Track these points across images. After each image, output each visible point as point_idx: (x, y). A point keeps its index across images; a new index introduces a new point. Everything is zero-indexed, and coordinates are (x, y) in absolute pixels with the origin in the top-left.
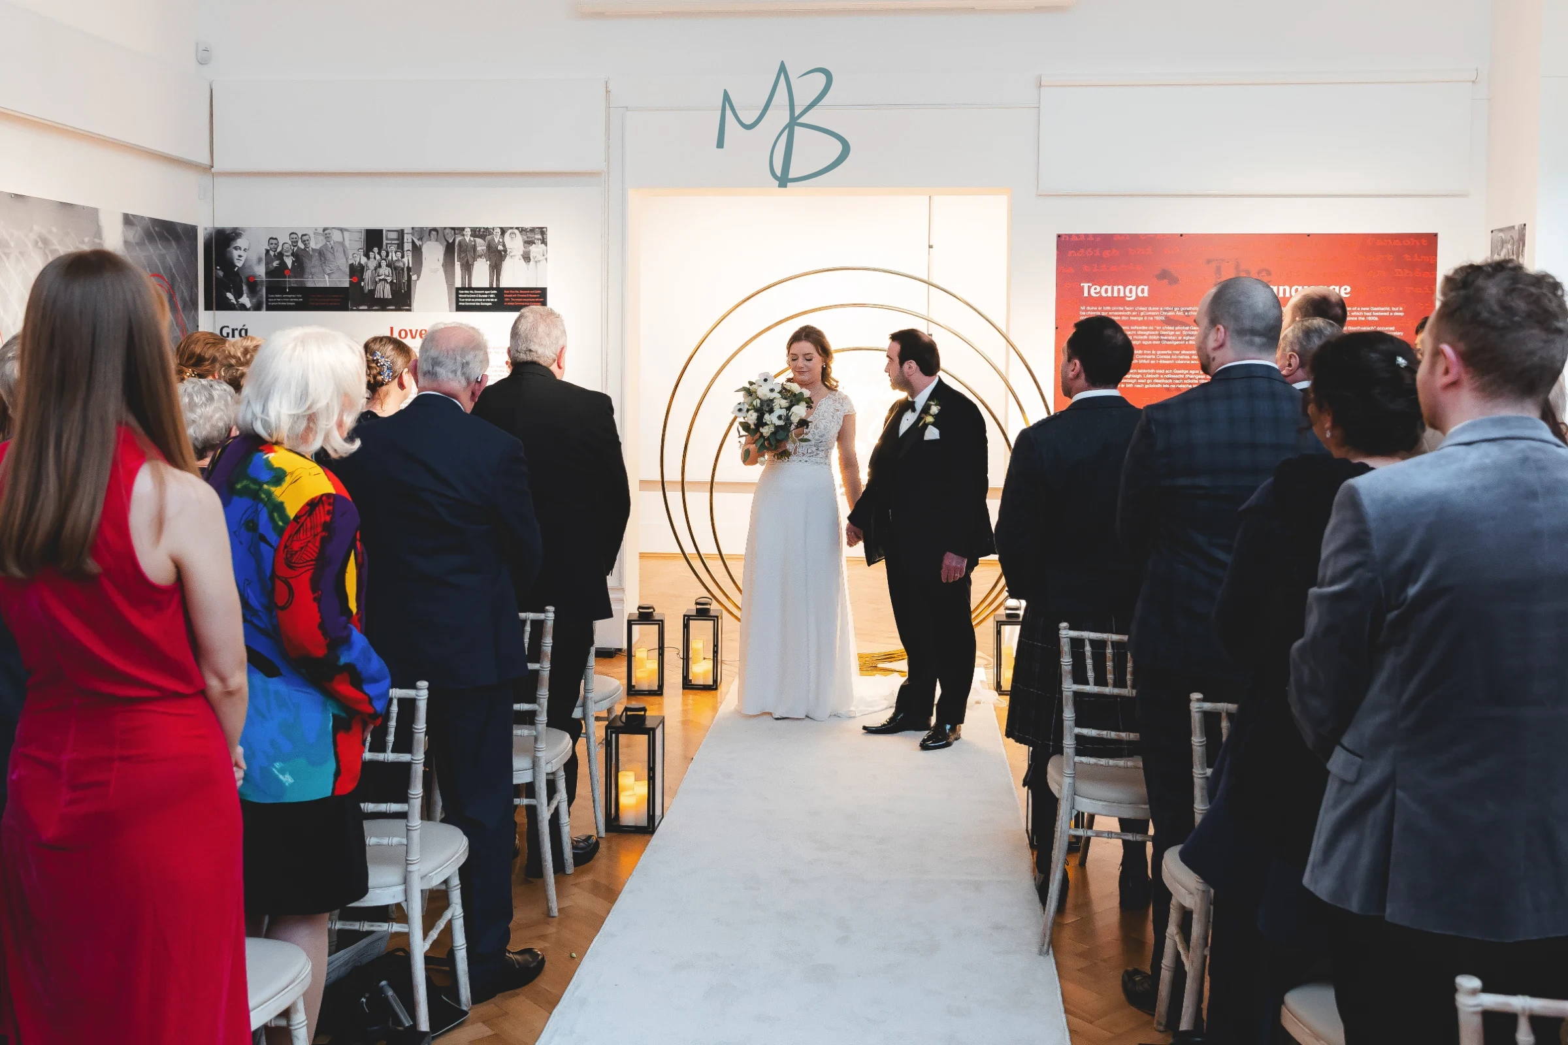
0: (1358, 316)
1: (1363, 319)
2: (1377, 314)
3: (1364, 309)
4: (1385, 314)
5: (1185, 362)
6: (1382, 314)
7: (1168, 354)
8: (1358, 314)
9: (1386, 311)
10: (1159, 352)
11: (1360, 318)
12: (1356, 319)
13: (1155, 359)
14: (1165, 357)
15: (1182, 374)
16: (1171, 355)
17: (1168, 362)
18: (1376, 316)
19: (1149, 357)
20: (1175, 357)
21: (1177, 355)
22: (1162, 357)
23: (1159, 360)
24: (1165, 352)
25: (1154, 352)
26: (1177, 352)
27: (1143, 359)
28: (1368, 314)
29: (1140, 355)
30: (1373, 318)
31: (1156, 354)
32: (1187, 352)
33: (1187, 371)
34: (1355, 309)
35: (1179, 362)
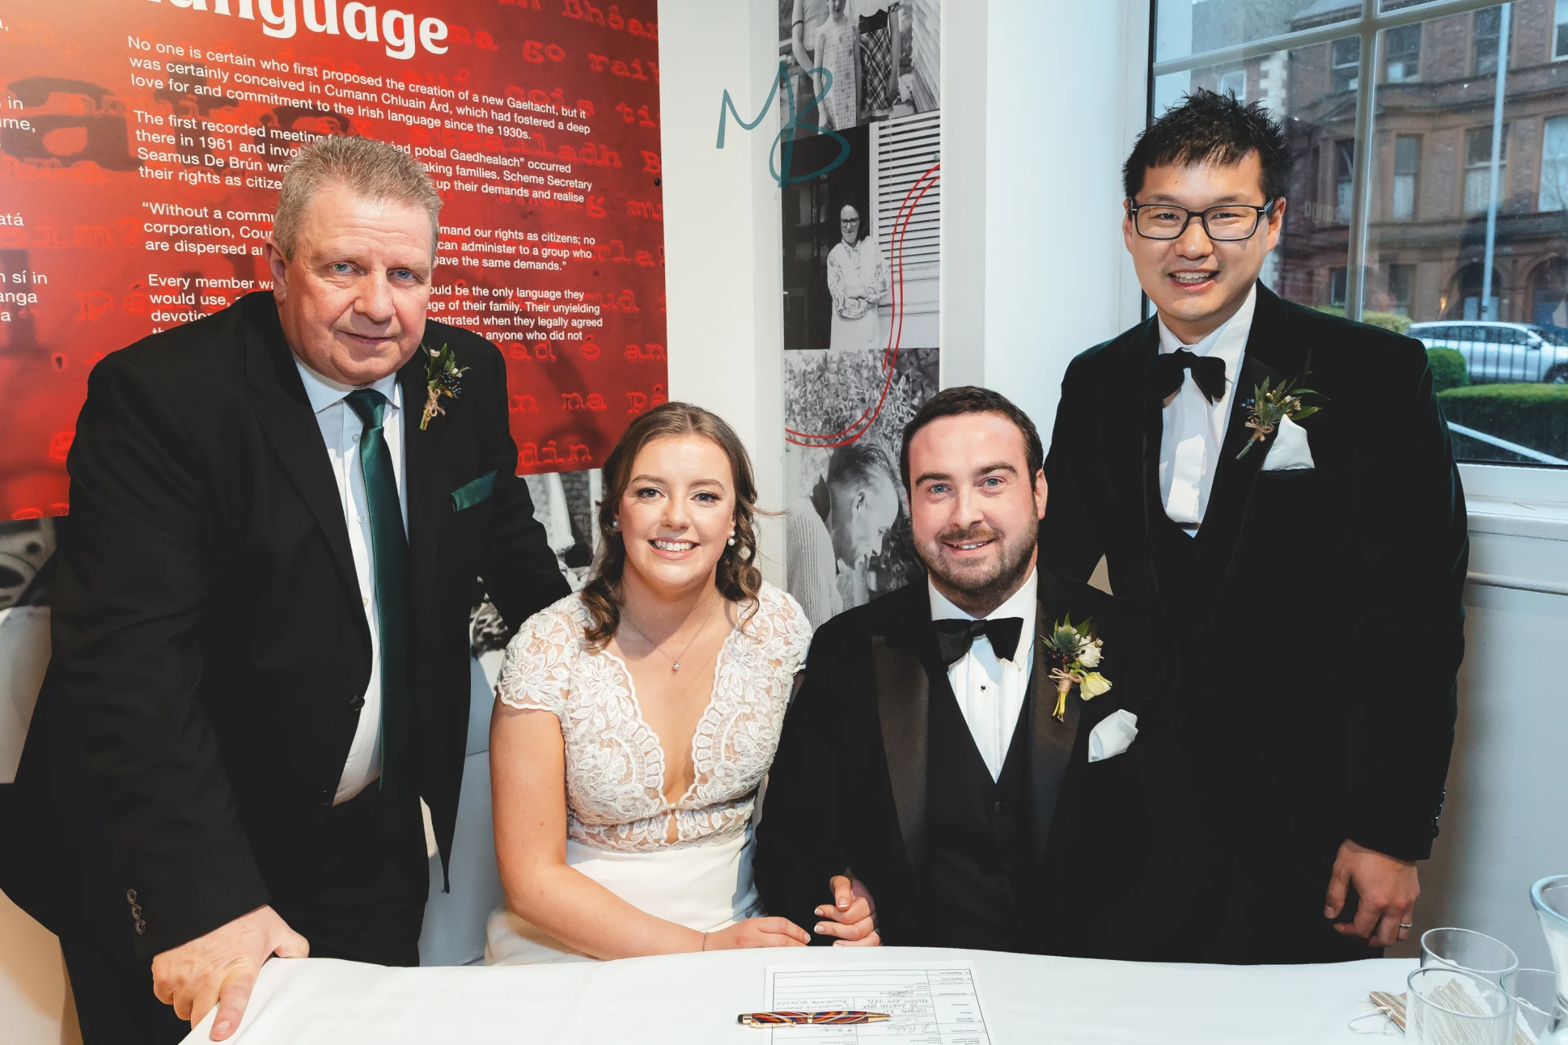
0: (474, 120)
1: (490, 130)
2: (526, 120)
3: (491, 100)
4: (546, 124)
6: (537, 122)
8: (473, 113)
9: (547, 116)
11: (481, 127)
12: (470, 127)
18: (524, 127)
28: (501, 117)
30: (517, 133)
34: (464, 95)
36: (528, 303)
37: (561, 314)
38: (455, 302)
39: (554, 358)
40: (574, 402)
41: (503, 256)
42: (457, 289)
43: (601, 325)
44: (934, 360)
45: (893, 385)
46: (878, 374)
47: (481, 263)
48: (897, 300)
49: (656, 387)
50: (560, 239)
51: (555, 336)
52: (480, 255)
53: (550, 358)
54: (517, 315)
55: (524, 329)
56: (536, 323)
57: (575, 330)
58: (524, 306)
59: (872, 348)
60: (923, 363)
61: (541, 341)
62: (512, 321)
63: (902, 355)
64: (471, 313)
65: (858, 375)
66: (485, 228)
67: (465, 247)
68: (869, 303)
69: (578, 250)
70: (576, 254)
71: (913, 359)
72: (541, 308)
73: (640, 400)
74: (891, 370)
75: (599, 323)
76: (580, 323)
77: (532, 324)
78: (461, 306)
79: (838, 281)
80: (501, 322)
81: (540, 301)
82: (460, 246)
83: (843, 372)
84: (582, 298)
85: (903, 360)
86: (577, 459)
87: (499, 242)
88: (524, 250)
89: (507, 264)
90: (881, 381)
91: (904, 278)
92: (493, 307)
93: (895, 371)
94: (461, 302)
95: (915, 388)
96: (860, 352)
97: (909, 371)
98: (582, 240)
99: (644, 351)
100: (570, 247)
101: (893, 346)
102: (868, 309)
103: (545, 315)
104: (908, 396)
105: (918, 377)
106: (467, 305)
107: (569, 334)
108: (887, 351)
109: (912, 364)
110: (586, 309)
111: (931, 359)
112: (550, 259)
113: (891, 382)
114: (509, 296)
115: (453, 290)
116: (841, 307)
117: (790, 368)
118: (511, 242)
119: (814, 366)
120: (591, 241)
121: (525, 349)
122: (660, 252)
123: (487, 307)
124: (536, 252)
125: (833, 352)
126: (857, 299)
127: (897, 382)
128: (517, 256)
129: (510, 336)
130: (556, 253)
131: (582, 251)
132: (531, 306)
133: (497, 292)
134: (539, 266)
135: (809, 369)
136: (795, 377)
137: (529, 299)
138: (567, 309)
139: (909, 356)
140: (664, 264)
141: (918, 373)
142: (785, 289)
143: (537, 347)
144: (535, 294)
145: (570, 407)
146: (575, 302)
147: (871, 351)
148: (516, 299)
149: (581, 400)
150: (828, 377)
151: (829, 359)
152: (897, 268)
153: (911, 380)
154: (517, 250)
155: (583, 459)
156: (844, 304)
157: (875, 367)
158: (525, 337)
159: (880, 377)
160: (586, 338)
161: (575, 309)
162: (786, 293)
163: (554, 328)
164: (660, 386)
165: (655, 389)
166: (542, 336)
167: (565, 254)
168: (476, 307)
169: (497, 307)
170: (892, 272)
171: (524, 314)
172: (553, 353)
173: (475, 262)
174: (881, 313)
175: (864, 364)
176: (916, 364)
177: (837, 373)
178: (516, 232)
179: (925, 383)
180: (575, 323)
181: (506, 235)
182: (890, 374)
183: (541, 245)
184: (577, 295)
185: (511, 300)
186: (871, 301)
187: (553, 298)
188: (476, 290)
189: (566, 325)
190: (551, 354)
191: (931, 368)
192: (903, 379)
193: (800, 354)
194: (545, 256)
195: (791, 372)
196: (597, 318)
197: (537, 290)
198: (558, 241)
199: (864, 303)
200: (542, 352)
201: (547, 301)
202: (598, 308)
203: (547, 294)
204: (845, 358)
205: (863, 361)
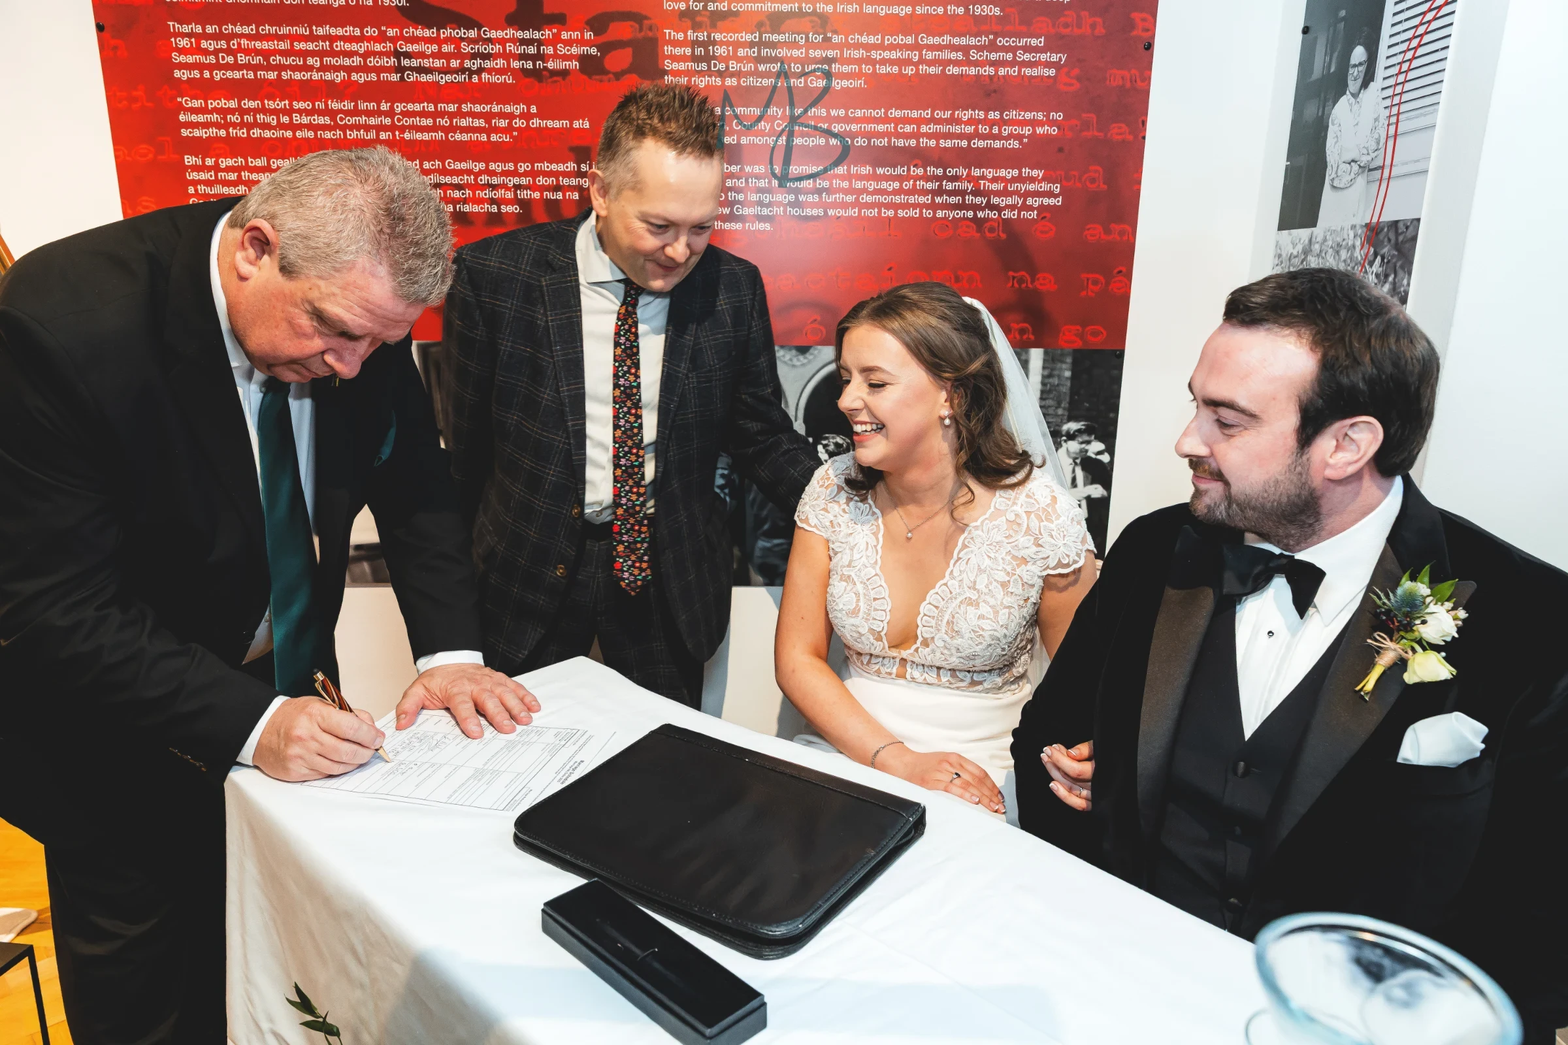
5: (474, 137)
7: (423, 114)
10: (399, 107)
13: (392, 128)
14: (417, 121)
15: (469, 172)
16: (435, 115)
17: (426, 137)
19: (373, 121)
20: (444, 122)
21: (452, 116)
22: (410, 121)
23: (403, 129)
24: (418, 107)
25: (385, 106)
26: (452, 108)
27: (358, 127)
29: (348, 113)
31: (391, 113)
32: (478, 108)
33: (482, 166)
35: (458, 137)
36: (982, 182)
37: (1016, 193)
38: (909, 182)
39: (1003, 236)
40: (1021, 281)
41: (961, 136)
42: (912, 169)
43: (1060, 203)
44: (1413, 234)
45: (1367, 267)
46: (1355, 255)
47: (938, 143)
48: (1388, 162)
49: (1120, 268)
50: (1023, 116)
51: (1007, 214)
52: (937, 136)
53: (999, 235)
54: (969, 194)
55: (975, 208)
56: (989, 201)
57: (1031, 208)
58: (977, 185)
59: (1354, 223)
60: (1401, 238)
61: (992, 219)
62: (964, 200)
63: (1382, 229)
64: (924, 192)
65: (1337, 257)
66: (945, 109)
67: (924, 129)
68: (1360, 166)
69: (1043, 126)
70: (1039, 130)
71: (1392, 236)
72: (994, 187)
73: (1096, 282)
74: (1369, 249)
75: (1058, 201)
76: (1036, 201)
77: (984, 202)
78: (915, 185)
79: (1336, 143)
80: (953, 200)
81: (995, 180)
82: (919, 128)
83: (1323, 255)
84: (1041, 175)
85: (1381, 236)
86: (1018, 337)
87: (959, 122)
88: (984, 129)
89: (964, 143)
90: (1356, 264)
91: (1399, 131)
92: (946, 185)
93: (1372, 250)
94: (915, 182)
95: (1388, 271)
96: (1342, 229)
97: (1385, 250)
98: (1048, 116)
99: (1108, 231)
100: (1034, 123)
101: (1375, 220)
102: (1358, 174)
103: (998, 194)
104: (1379, 282)
105: (1393, 256)
106: (920, 184)
107: (1022, 213)
108: (1368, 226)
109: (1389, 240)
110: (1044, 186)
111: (1409, 234)
112: (1010, 136)
113: (1366, 265)
114: (963, 175)
115: (909, 170)
116: (1333, 175)
117: (1279, 251)
118: (970, 122)
119: (1300, 248)
120: (1058, 116)
121: (975, 226)
122: (1141, 125)
123: (940, 186)
124: (995, 130)
125: (1318, 231)
126: (1350, 163)
127: (1371, 264)
128: (977, 135)
129: (960, 214)
130: (1017, 130)
131: (1046, 128)
132: (985, 184)
133: (951, 172)
134: (998, 144)
135: (1295, 253)
136: (1282, 262)
137: (983, 177)
138: (1023, 188)
139: (1388, 230)
140: (1144, 138)
141: (1396, 253)
142: (1287, 161)
143: (987, 225)
144: (990, 173)
145: (1016, 285)
146: (1032, 180)
147: (1353, 227)
148: (970, 179)
149: (1029, 280)
150: (1310, 261)
151: (1314, 239)
152: (1394, 120)
153: (1385, 261)
154: (976, 130)
155: (1025, 337)
156: (1336, 173)
157: (1354, 247)
158: (975, 215)
159: (1357, 257)
160: (1042, 216)
161: (1032, 187)
162: (1289, 163)
163: (1007, 206)
164: (1124, 270)
165: (1116, 271)
166: (993, 215)
167: (1027, 131)
168: (929, 186)
169: (950, 186)
170: (1388, 125)
171: (976, 193)
172: (1003, 232)
173: (932, 143)
174: (1371, 178)
175: (1344, 243)
176: (1393, 241)
177: (1318, 256)
178: (977, 112)
179: (1398, 264)
180: (1030, 201)
181: (966, 115)
182: (1366, 255)
183: (1002, 122)
184: (1035, 173)
185: (965, 179)
186: (1362, 165)
187: (1009, 177)
188: (931, 170)
189: (1020, 203)
190: (1001, 233)
191: (1407, 245)
192: (1379, 259)
193: (1290, 234)
194: (1005, 133)
195: (1280, 256)
196: (1056, 196)
197: (993, 168)
198: (1020, 118)
199: (1355, 167)
200: (991, 230)
201: (1003, 179)
202: (1059, 186)
203: (1002, 173)
204: (1328, 237)
205: (1344, 240)
